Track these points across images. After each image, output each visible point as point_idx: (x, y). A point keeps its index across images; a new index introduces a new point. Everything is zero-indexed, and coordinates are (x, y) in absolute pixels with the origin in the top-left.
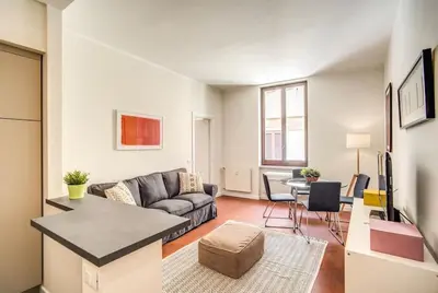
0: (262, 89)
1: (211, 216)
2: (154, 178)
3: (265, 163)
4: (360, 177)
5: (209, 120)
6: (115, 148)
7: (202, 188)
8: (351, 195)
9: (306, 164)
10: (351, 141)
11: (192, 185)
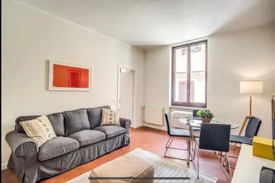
0: (173, 48)
1: (124, 144)
2: (79, 113)
3: (174, 104)
4: (252, 119)
5: (133, 72)
6: (47, 89)
7: (118, 122)
8: (243, 134)
9: (205, 106)
10: (244, 87)
11: (111, 119)
